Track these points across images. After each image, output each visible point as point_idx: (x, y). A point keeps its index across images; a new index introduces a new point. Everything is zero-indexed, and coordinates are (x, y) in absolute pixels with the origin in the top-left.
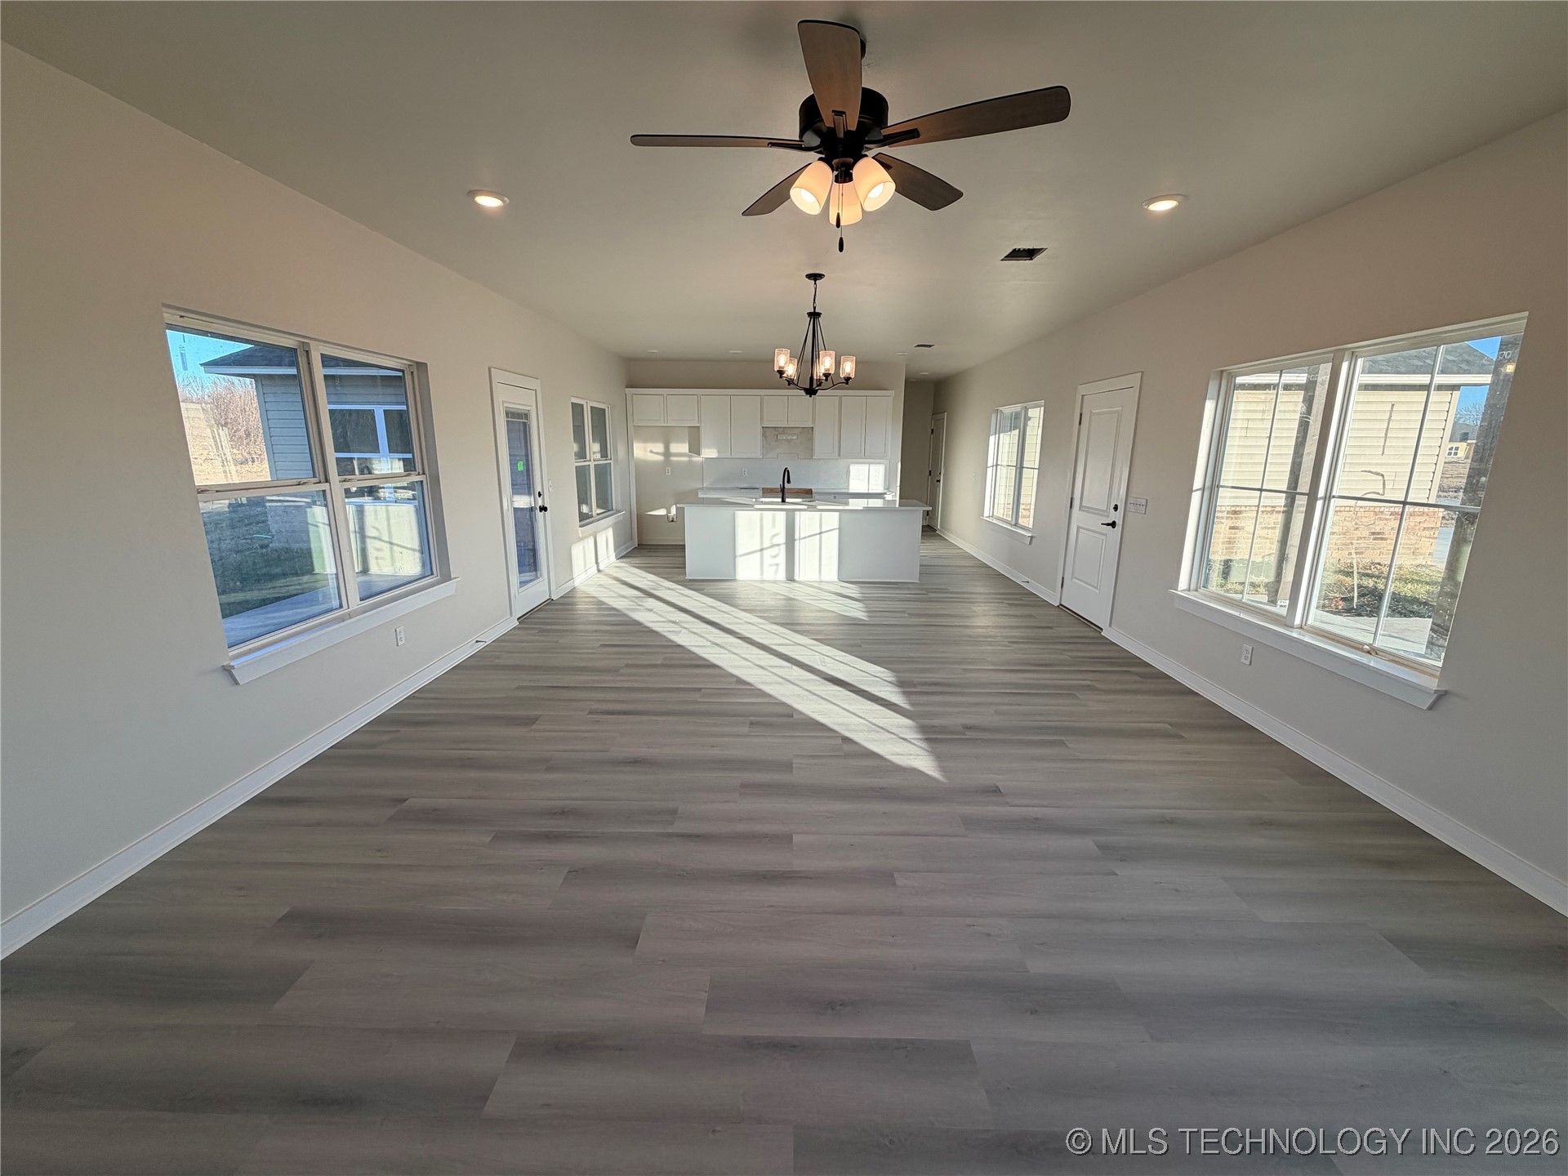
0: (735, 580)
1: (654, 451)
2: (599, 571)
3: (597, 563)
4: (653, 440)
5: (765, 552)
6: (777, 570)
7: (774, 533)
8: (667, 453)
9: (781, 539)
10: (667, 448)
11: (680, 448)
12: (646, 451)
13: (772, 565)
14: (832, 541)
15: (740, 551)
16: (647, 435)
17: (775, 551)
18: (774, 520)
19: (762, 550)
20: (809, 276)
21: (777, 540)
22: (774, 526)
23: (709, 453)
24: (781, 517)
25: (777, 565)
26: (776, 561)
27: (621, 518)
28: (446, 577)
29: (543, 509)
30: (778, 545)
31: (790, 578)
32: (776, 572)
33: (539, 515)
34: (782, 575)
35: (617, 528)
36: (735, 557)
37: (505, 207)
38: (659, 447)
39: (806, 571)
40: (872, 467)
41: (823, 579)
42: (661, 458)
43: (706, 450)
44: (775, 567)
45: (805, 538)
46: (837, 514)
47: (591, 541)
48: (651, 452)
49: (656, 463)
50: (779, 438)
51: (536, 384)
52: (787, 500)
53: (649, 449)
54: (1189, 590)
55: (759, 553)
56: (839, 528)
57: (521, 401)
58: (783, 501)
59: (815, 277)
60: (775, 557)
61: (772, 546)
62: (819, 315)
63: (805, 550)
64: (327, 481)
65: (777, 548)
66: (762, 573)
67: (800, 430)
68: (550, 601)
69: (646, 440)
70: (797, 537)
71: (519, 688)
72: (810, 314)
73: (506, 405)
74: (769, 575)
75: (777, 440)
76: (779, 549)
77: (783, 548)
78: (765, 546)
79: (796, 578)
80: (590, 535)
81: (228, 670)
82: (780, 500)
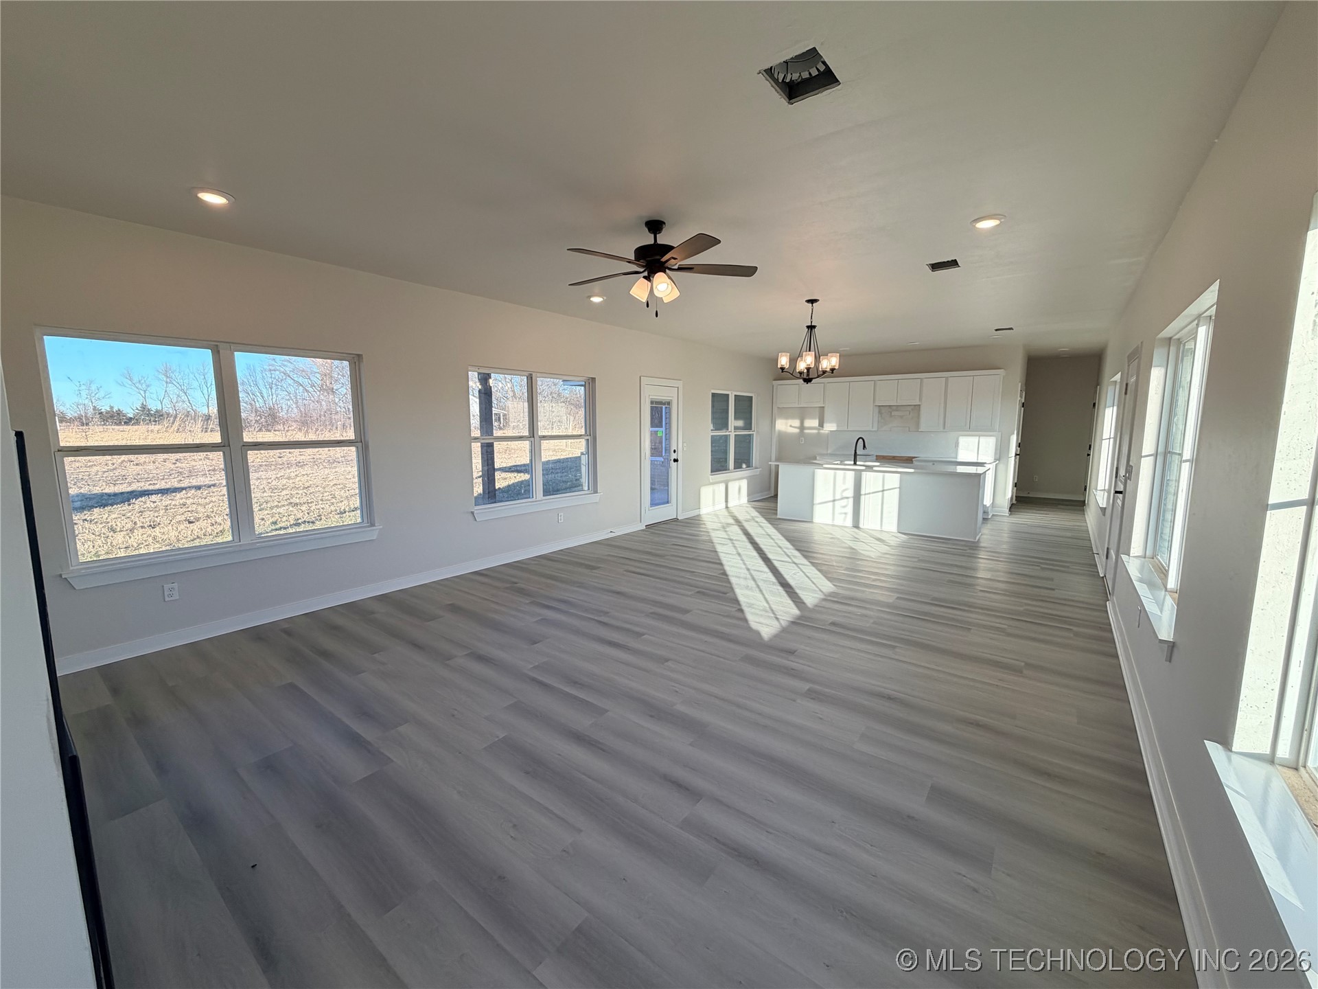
0: (812, 522)
1: (793, 425)
2: (727, 507)
3: (727, 501)
4: (793, 417)
5: (836, 502)
6: (845, 517)
7: (844, 488)
8: (802, 428)
9: (850, 493)
10: (802, 423)
11: (812, 423)
12: (786, 426)
13: (841, 513)
14: (893, 498)
15: (817, 499)
16: (786, 413)
17: (844, 502)
18: (844, 478)
19: (834, 501)
20: (808, 301)
21: (847, 494)
22: (844, 483)
23: (830, 427)
24: (850, 476)
25: (846, 514)
26: (844, 510)
27: (758, 473)
28: (596, 492)
29: (676, 460)
30: (847, 498)
31: (856, 525)
32: (845, 520)
33: (673, 465)
34: (849, 522)
35: (751, 480)
36: (813, 504)
37: (604, 301)
38: (797, 423)
39: (869, 521)
40: (982, 439)
41: (885, 528)
42: (797, 431)
43: (828, 425)
44: (844, 515)
45: (870, 493)
46: (899, 475)
47: (722, 486)
48: (791, 426)
49: (792, 435)
50: (893, 414)
51: (680, 384)
52: (858, 463)
53: (789, 424)
54: (1145, 558)
55: (831, 503)
56: (899, 488)
57: (662, 395)
58: (855, 464)
59: (812, 301)
60: (844, 507)
61: (842, 499)
62: (814, 327)
63: (869, 504)
64: (534, 437)
65: (846, 500)
66: (833, 520)
67: (913, 407)
68: (676, 520)
69: (787, 418)
70: (863, 492)
71: (609, 555)
72: (808, 327)
73: (651, 397)
74: (839, 521)
75: (891, 416)
76: (848, 501)
77: (851, 501)
78: (837, 498)
79: (861, 526)
80: (721, 482)
81: (473, 513)
82: (853, 463)
